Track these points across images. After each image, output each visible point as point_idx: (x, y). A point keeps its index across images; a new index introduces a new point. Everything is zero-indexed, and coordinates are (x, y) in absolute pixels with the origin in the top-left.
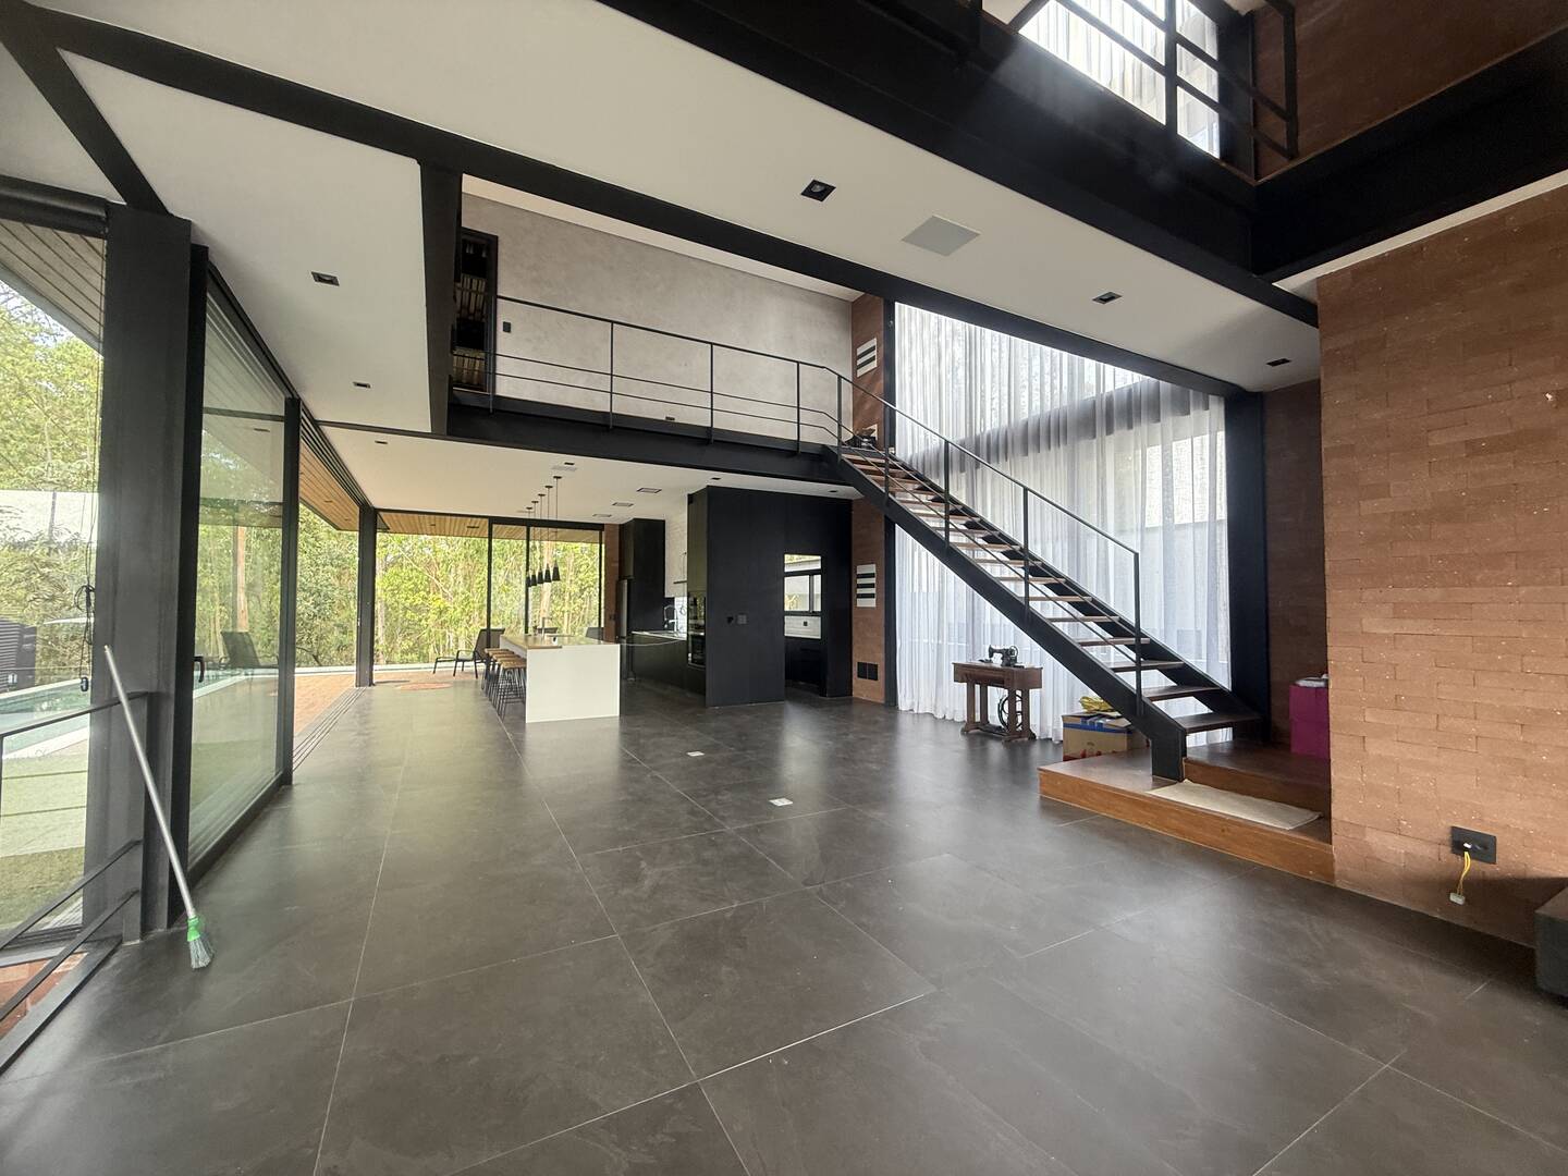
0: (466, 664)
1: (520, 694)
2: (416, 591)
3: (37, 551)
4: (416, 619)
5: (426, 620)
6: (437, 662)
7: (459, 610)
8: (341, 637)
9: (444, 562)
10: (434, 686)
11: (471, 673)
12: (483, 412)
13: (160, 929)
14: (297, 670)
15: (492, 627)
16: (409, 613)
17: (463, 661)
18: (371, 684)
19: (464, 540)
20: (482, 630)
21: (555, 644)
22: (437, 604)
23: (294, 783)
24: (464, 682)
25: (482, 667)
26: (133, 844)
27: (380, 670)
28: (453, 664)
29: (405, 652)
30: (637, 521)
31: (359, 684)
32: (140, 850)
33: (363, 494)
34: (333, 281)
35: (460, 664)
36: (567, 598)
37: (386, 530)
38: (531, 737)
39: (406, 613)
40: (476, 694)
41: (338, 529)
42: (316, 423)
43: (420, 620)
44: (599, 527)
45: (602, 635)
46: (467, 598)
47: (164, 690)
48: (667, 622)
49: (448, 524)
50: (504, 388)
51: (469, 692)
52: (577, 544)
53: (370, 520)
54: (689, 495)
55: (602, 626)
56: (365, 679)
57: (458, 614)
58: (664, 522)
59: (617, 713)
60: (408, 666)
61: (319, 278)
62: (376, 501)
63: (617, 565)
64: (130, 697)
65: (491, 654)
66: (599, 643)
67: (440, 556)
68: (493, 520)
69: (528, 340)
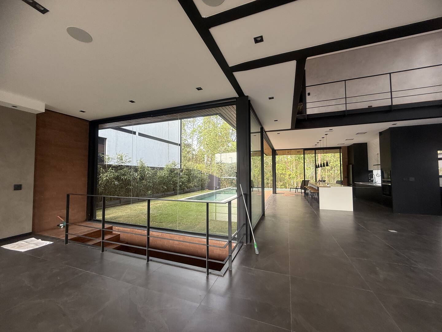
0: (298, 190)
1: (317, 201)
2: (283, 170)
3: (220, 164)
4: (283, 177)
5: (286, 177)
6: (291, 189)
7: (294, 175)
8: (267, 181)
9: (290, 162)
10: (291, 195)
11: (300, 192)
12: (304, 120)
13: (249, 243)
14: (265, 189)
15: (306, 180)
16: (282, 176)
17: (298, 189)
18: (276, 193)
19: (295, 155)
20: (303, 181)
21: (328, 186)
22: (288, 173)
23: (265, 216)
24: (298, 195)
25: (303, 191)
26: (244, 224)
27: (278, 190)
28: (295, 189)
29: (281, 185)
30: (354, 144)
31: (273, 193)
32: (245, 225)
33: (273, 146)
34: (273, 98)
35: (297, 190)
36: (326, 171)
37: (277, 155)
38: (322, 214)
39: (281, 176)
40: (302, 199)
41: (267, 155)
42: (265, 132)
43: (284, 177)
44: (339, 148)
45: (341, 183)
46: (296, 171)
47: (247, 193)
48: (370, 179)
49: (292, 151)
50: (309, 112)
51: (300, 198)
52: (330, 154)
53: (274, 153)
54: (380, 132)
55: (342, 180)
56: (275, 192)
57: (294, 176)
58: (366, 143)
59: (352, 210)
60: (282, 189)
61: (270, 98)
62: (276, 148)
63: (347, 160)
64: (244, 194)
65: (306, 187)
66: (341, 186)
67: (289, 160)
68: (305, 149)
69: (316, 96)
